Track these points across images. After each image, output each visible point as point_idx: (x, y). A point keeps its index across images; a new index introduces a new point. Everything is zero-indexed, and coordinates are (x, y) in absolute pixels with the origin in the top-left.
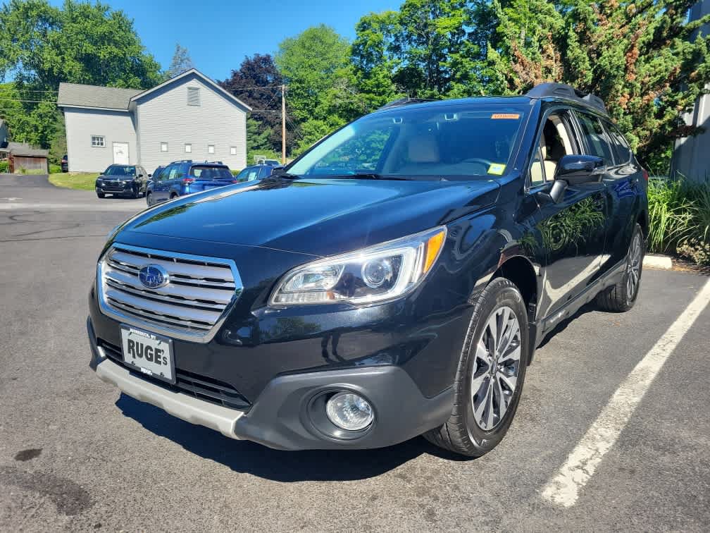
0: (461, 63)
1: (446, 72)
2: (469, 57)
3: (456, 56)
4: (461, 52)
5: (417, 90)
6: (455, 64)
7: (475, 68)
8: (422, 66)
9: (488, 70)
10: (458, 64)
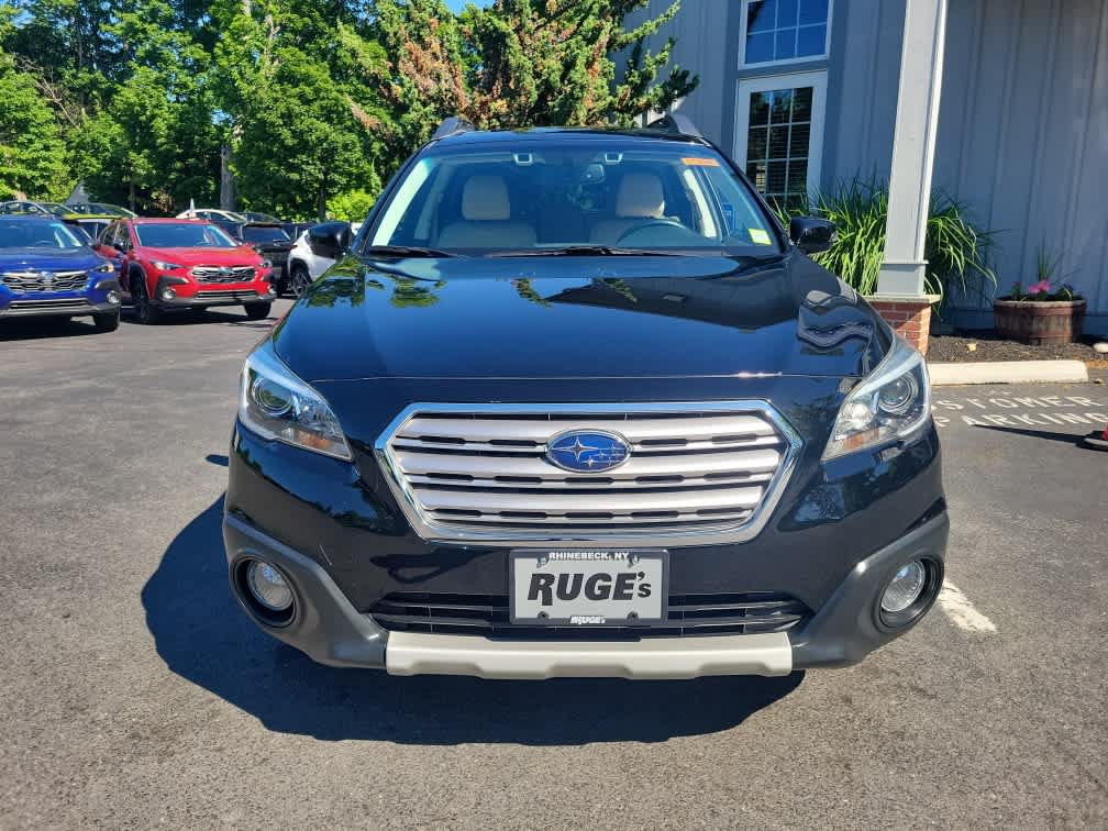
0: (144, 31)
1: (110, 43)
2: (155, 22)
3: (131, 18)
4: (140, 12)
5: (60, 69)
6: (131, 30)
7: (170, 44)
8: (62, 25)
9: (193, 48)
10: (136, 32)
